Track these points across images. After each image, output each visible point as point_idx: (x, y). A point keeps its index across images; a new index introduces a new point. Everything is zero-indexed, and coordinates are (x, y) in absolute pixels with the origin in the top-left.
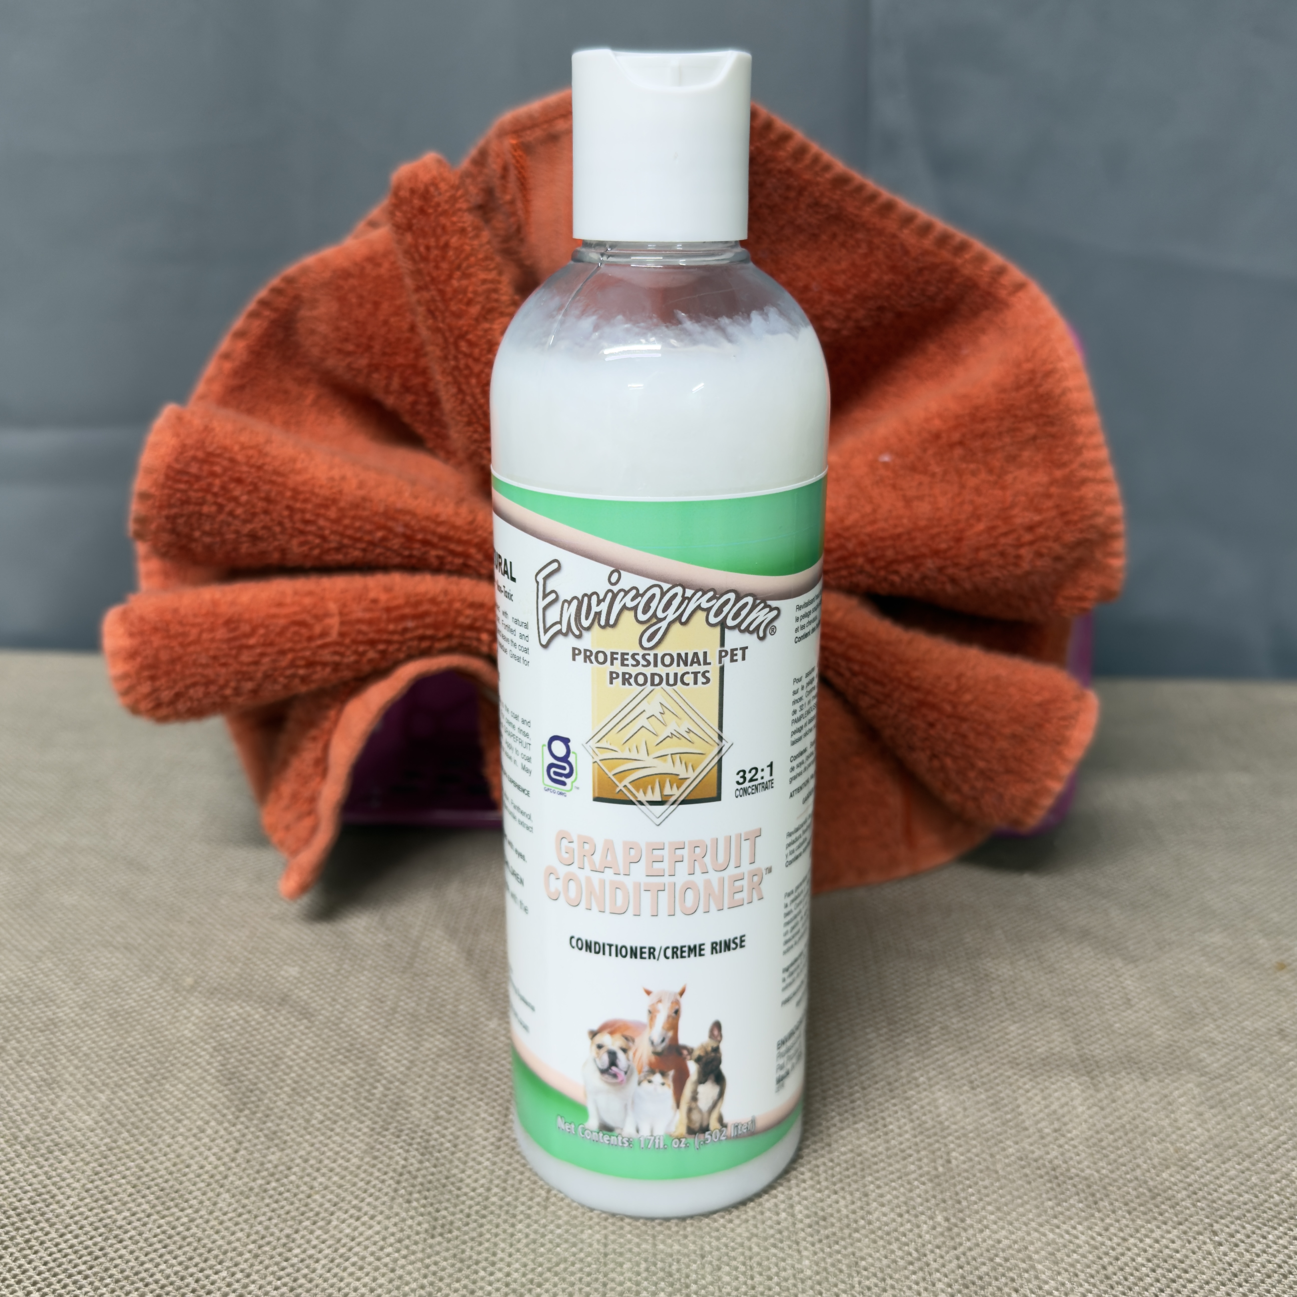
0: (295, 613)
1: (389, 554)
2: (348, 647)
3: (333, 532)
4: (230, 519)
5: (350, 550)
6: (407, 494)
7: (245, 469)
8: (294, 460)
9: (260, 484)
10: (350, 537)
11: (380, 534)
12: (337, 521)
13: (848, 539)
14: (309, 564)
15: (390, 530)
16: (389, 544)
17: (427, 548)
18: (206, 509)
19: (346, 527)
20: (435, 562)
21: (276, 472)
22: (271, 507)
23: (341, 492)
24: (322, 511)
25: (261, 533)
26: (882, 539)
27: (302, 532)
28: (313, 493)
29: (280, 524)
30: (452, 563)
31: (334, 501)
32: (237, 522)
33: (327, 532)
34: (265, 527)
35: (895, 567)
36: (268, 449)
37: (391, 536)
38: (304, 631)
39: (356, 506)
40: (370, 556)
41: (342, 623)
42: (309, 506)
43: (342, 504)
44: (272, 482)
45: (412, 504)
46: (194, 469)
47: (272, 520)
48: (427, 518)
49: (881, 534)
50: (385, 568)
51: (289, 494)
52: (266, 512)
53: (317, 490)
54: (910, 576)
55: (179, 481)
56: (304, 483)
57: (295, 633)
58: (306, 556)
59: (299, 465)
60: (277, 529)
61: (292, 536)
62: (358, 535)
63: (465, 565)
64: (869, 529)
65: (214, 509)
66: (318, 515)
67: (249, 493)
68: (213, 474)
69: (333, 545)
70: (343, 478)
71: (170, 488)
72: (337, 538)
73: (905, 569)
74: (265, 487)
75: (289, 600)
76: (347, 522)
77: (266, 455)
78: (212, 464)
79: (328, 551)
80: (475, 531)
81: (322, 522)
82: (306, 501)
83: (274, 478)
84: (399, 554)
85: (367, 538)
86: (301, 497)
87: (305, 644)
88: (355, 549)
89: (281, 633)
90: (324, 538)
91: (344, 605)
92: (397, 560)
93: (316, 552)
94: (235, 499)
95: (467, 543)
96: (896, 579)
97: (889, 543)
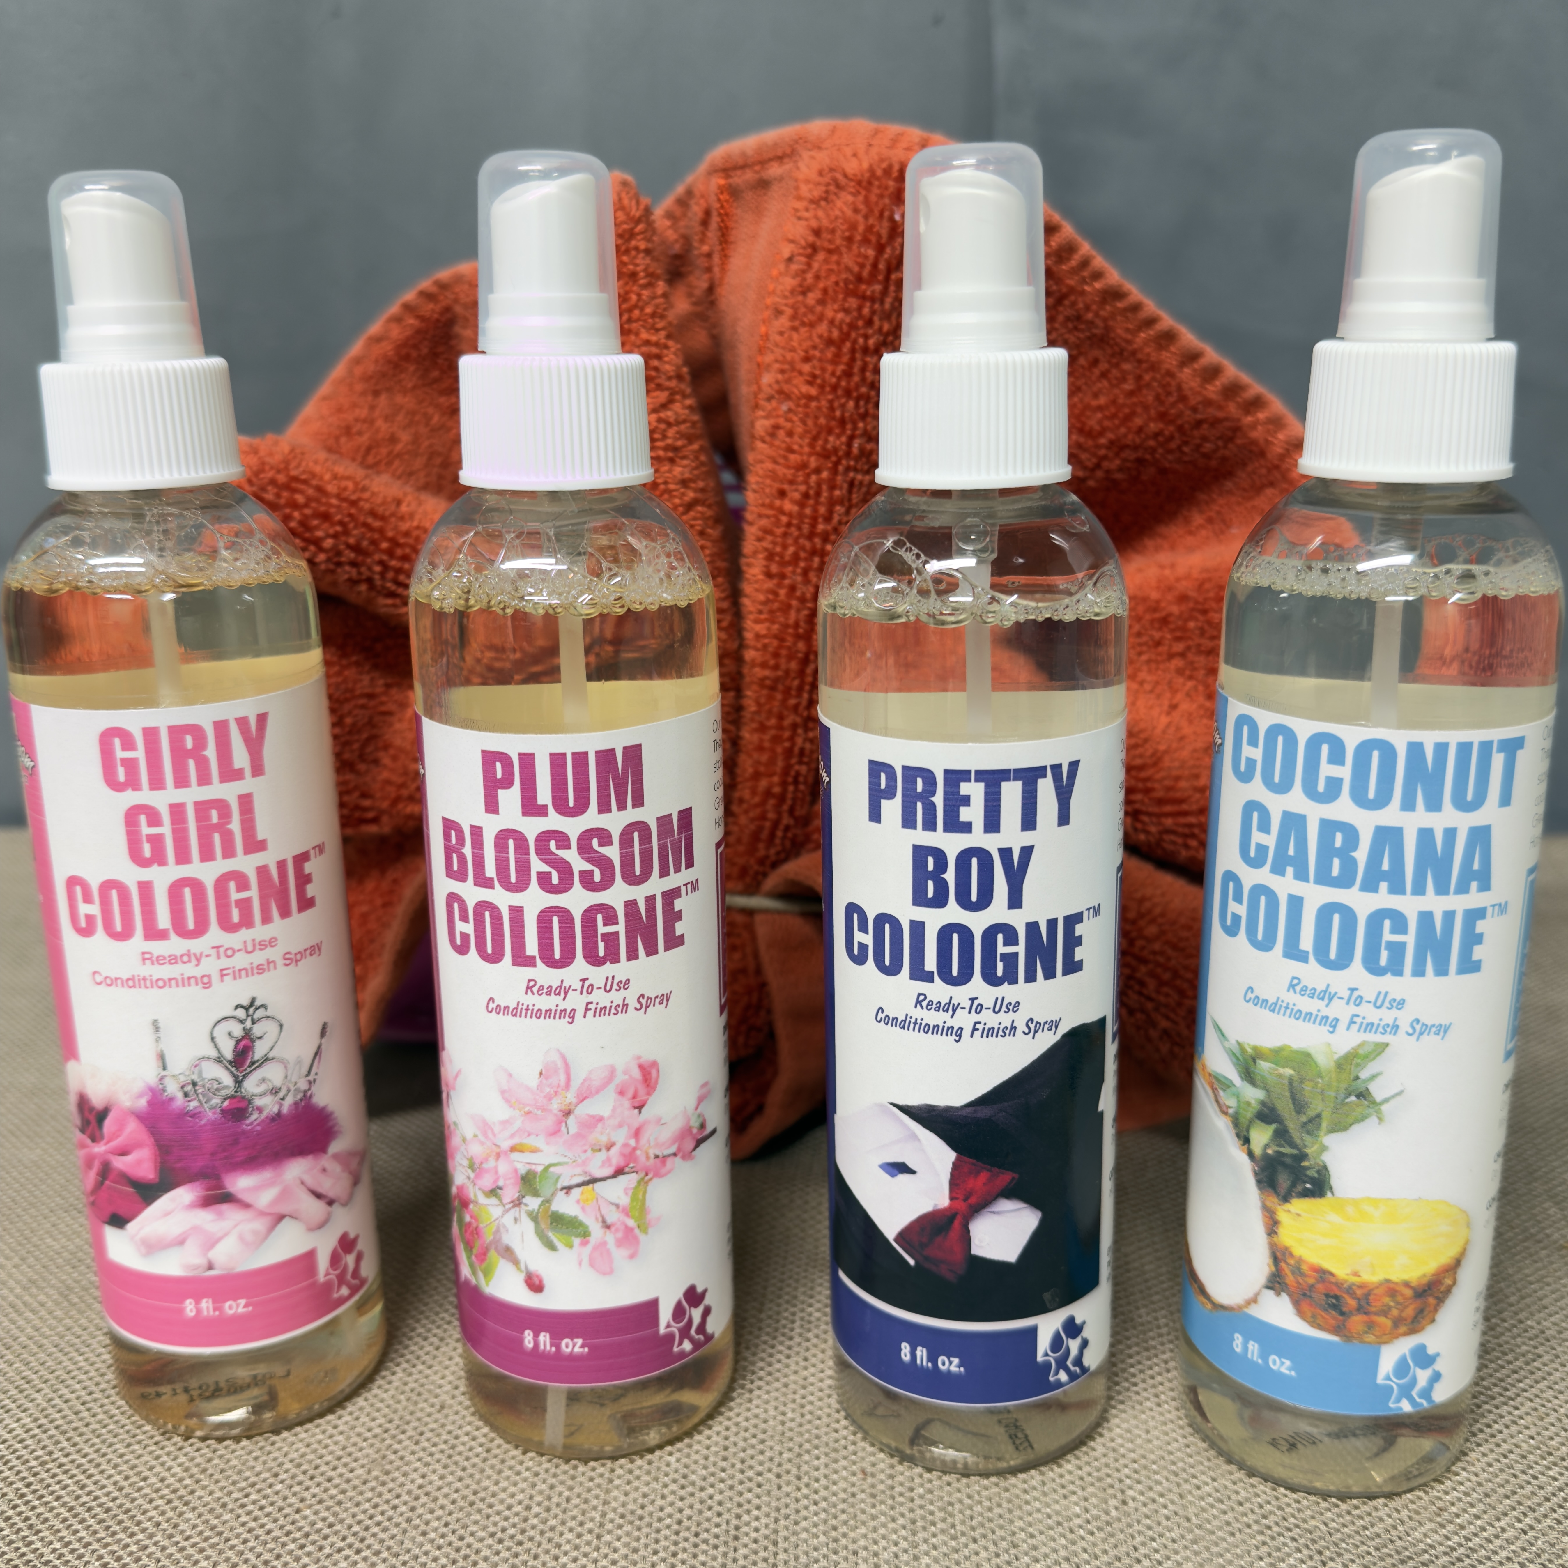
22: (361, 559)
29: (369, 580)
36: (366, 485)
44: (367, 526)
47: (360, 575)
51: (384, 545)
52: (354, 564)
59: (404, 510)
67: (335, 535)
74: (356, 532)
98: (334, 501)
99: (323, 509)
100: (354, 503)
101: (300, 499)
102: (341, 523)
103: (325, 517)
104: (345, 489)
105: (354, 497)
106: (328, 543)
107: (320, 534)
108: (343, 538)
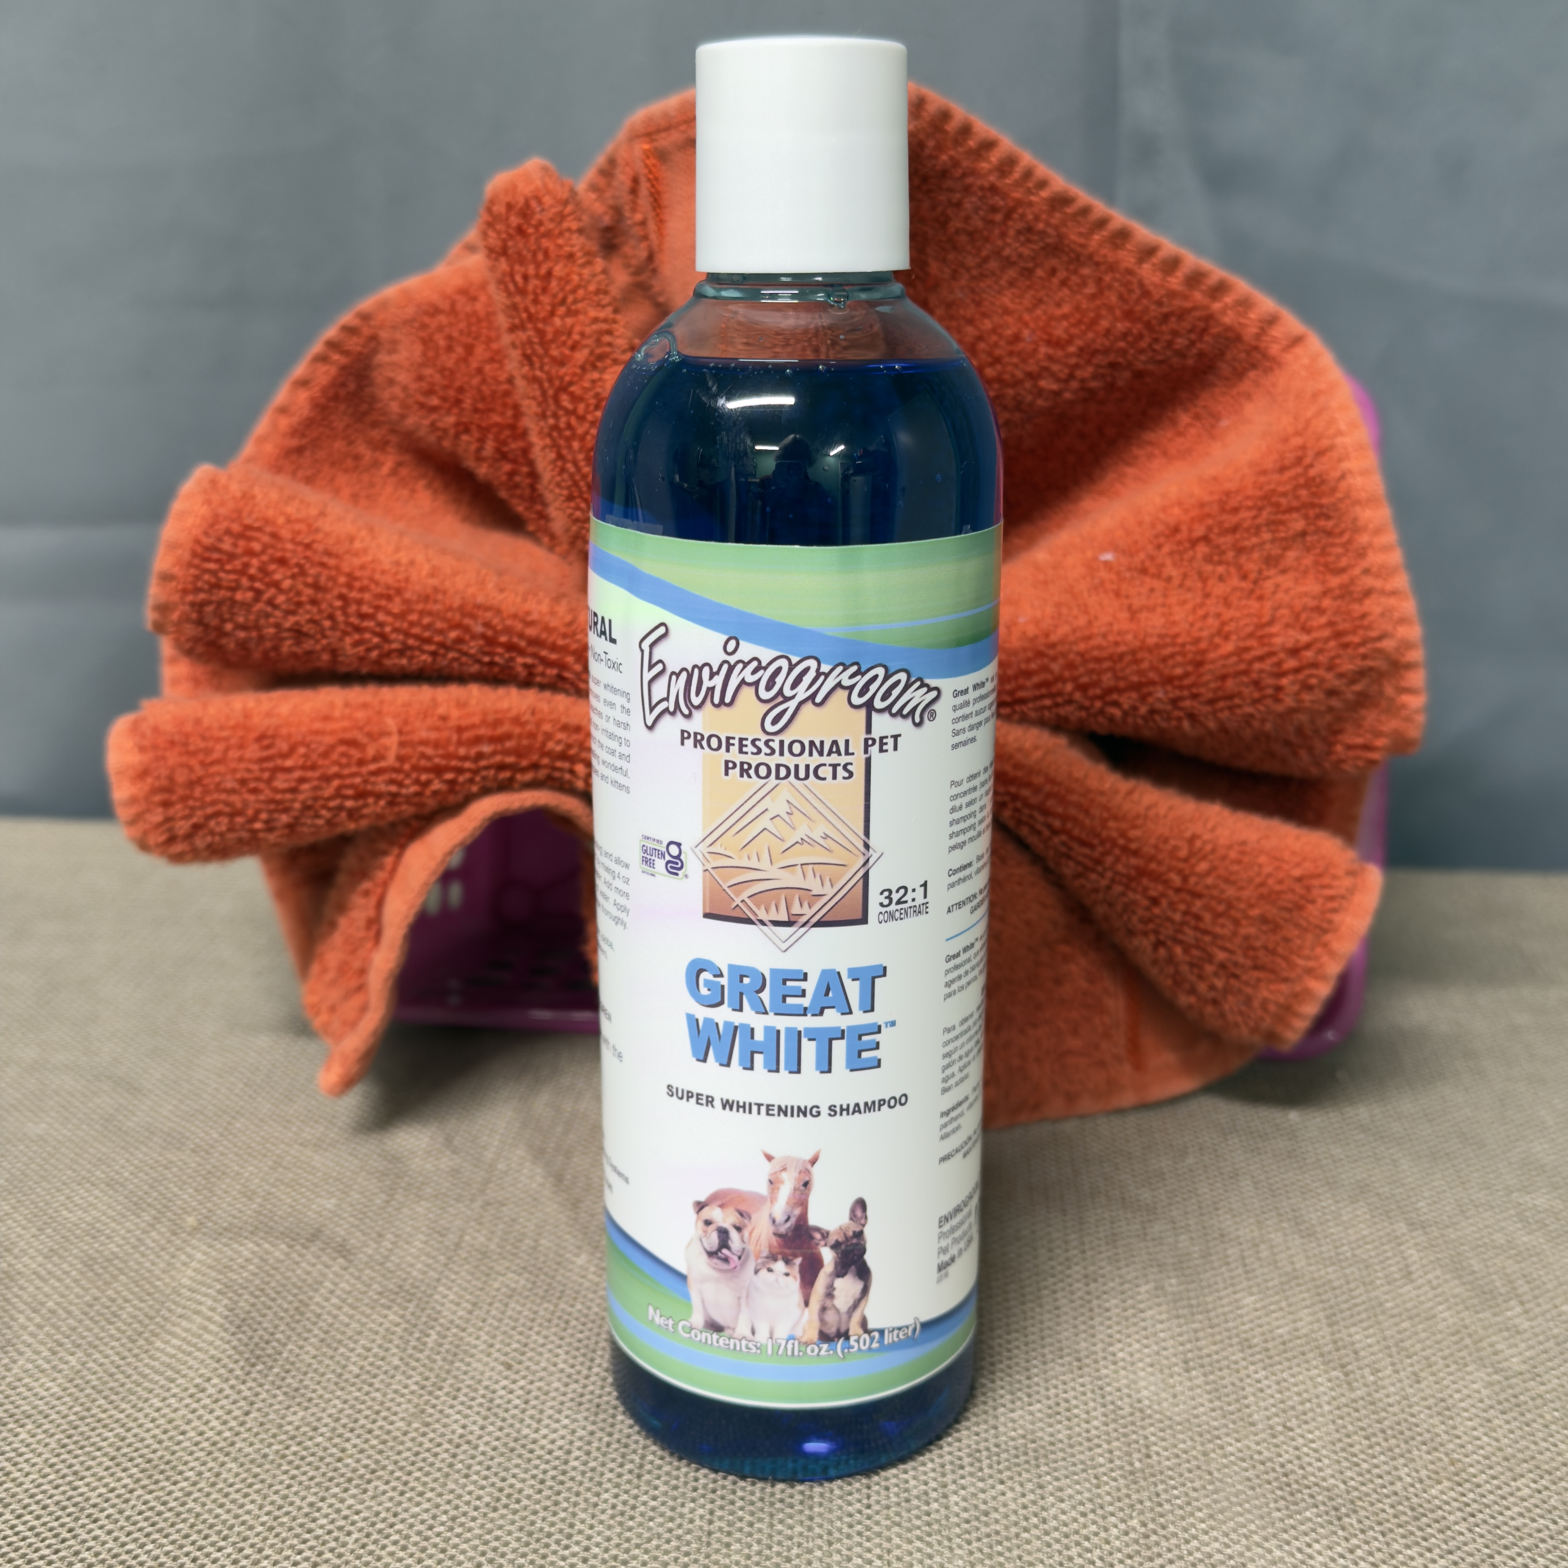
0: (345, 730)
1: (464, 659)
2: (407, 775)
3: (396, 630)
4: (269, 609)
5: (417, 653)
6: (490, 586)
7: (289, 546)
8: (352, 539)
9: (307, 566)
10: (416, 637)
11: (453, 634)
12: (402, 616)
13: (1054, 659)
14: (365, 670)
15: (467, 629)
16: (465, 648)
17: (514, 654)
18: (239, 596)
19: (412, 624)
20: (522, 673)
21: (328, 553)
22: (320, 596)
23: (407, 580)
24: (383, 603)
25: (306, 628)
26: (1098, 660)
27: (358, 629)
28: (372, 579)
29: (331, 617)
30: (543, 674)
31: (399, 591)
32: (278, 613)
33: (388, 629)
34: (312, 621)
35: (1115, 697)
36: (319, 523)
37: (467, 637)
38: (355, 753)
39: (426, 598)
40: (442, 662)
41: (402, 744)
42: (367, 596)
43: (408, 595)
44: (323, 565)
45: (496, 598)
46: (227, 546)
47: (320, 611)
48: (515, 616)
49: (1096, 653)
50: (462, 679)
51: (342, 580)
52: (314, 602)
53: (377, 576)
54: (1135, 708)
55: (208, 560)
56: (362, 567)
57: (343, 754)
58: (362, 659)
59: (357, 545)
60: (327, 623)
61: (345, 633)
62: (427, 634)
63: (560, 677)
64: (1082, 646)
65: (250, 595)
66: (377, 608)
67: (293, 577)
68: (250, 553)
69: (395, 646)
70: (412, 563)
71: (197, 567)
72: (401, 637)
73: (1127, 700)
74: (313, 571)
75: (337, 713)
76: (413, 617)
77: (317, 530)
78: (250, 539)
79: (388, 654)
80: (574, 634)
81: (381, 617)
82: (363, 589)
83: (325, 559)
84: (479, 661)
85: (438, 638)
86: (357, 584)
87: (354, 769)
88: (423, 652)
89: (325, 755)
90: (384, 637)
91: (406, 722)
92: (475, 668)
93: (374, 654)
94: (276, 585)
95: (564, 649)
96: (1116, 712)
97: (1106, 664)
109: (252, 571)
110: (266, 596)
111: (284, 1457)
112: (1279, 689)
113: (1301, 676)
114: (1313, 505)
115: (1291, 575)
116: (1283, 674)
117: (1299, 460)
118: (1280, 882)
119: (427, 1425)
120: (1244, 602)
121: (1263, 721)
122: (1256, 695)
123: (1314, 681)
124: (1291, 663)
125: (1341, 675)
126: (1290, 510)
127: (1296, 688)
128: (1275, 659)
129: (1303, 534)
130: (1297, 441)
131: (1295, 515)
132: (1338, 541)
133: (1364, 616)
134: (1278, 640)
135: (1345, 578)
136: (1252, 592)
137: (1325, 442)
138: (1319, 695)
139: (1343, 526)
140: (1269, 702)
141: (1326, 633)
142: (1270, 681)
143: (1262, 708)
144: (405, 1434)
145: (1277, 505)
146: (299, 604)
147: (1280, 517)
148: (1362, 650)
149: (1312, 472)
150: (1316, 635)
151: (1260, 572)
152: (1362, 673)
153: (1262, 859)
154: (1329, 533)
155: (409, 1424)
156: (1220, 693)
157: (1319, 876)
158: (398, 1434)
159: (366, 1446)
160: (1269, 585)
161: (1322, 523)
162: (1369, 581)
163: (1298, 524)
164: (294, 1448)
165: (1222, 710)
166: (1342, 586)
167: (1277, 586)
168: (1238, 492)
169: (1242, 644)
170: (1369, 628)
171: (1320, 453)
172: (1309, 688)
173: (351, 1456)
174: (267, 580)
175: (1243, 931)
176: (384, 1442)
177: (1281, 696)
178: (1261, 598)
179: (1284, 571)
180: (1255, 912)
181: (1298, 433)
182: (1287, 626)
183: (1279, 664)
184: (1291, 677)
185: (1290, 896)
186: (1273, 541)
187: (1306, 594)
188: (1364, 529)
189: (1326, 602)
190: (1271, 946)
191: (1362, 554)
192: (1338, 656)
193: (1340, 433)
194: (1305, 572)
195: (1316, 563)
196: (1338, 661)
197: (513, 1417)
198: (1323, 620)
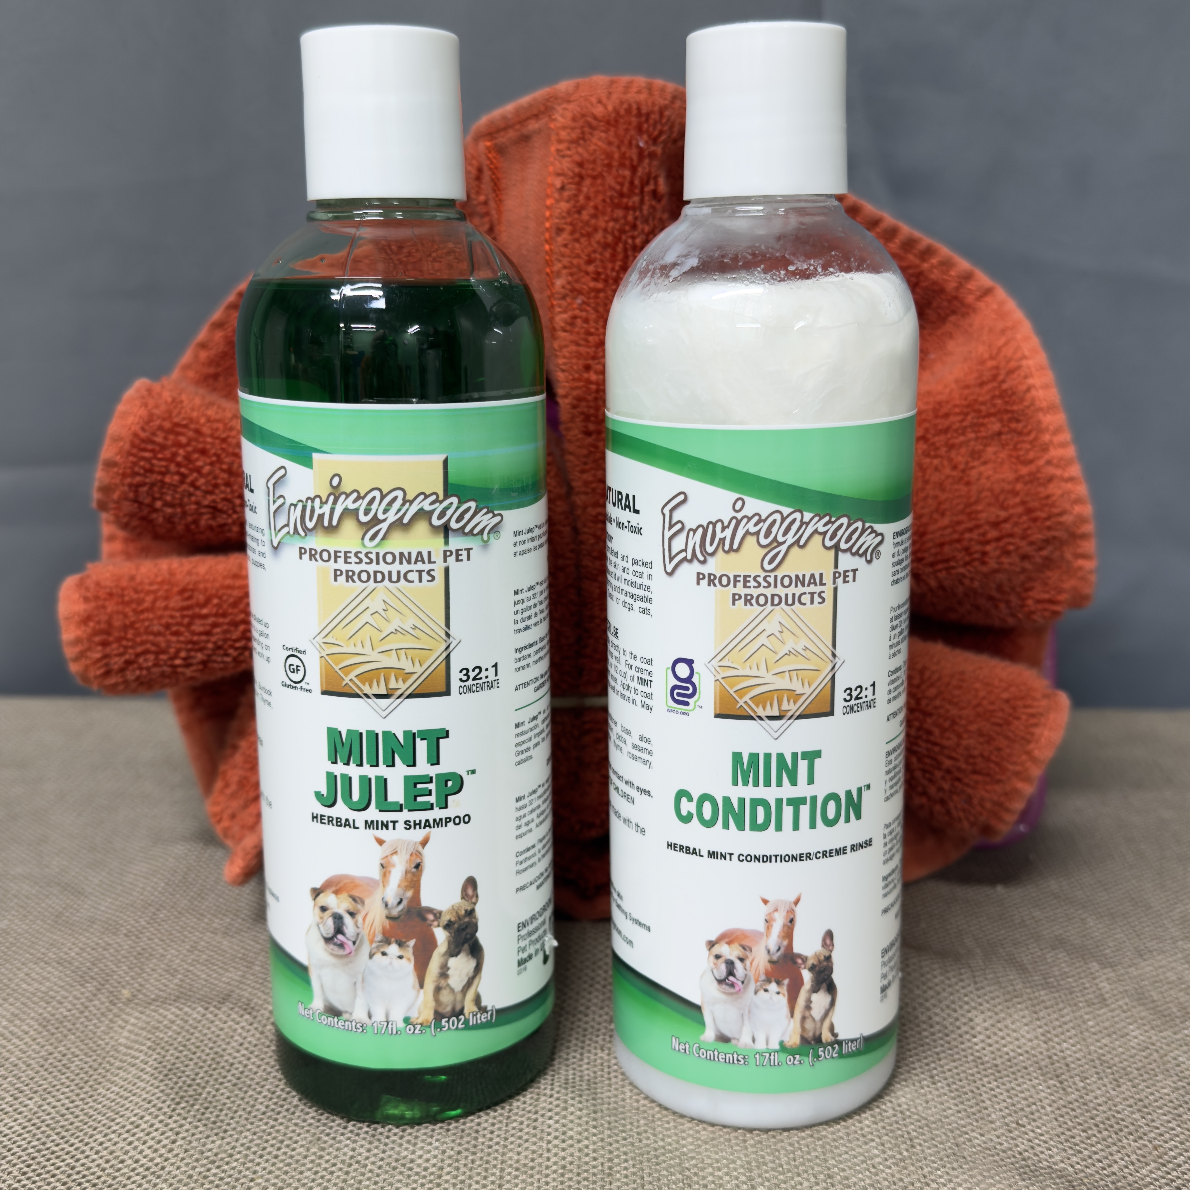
4: (192, 490)
9: (223, 455)
18: (168, 479)
22: (232, 479)
25: (220, 506)
32: (198, 493)
34: (225, 499)
46: (159, 439)
52: (228, 484)
55: (144, 450)
65: (177, 478)
67: (212, 464)
68: (180, 445)
71: (135, 455)
74: (227, 460)
78: (178, 434)
94: (198, 470)
98: (209, 440)
99: (201, 446)
100: (224, 440)
101: (183, 440)
102: (216, 455)
103: (203, 452)
104: (217, 429)
105: (224, 436)
106: (207, 469)
107: (199, 463)
108: (218, 466)
109: (179, 459)
110: (189, 479)
111: (205, 1177)
112: (984, 554)
113: (1002, 544)
114: (1007, 411)
115: (990, 466)
116: (988, 542)
117: (994, 377)
118: (992, 703)
119: (323, 1149)
120: (955, 487)
121: (972, 579)
122: (967, 559)
123: (1011, 548)
124: (993, 534)
125: (1032, 543)
126: (989, 415)
127: (998, 553)
128: (981, 531)
129: (1000, 434)
130: (991, 363)
131: (993, 419)
132: (1026, 438)
133: (1048, 497)
134: (983, 515)
135: (1032, 468)
136: (961, 479)
137: (1013, 364)
138: (1015, 559)
139: (1029, 427)
140: (976, 564)
141: (1020, 510)
142: (978, 548)
143: (972, 569)
144: (305, 1157)
145: (979, 411)
146: (216, 486)
147: (981, 420)
148: (1048, 523)
149: (1005, 386)
150: (1012, 511)
151: (967, 463)
152: (1047, 541)
153: (978, 685)
154: (1020, 433)
155: (308, 1150)
156: (939, 558)
157: (1022, 698)
158: (299, 1157)
159: (273, 1168)
160: (974, 473)
161: (1013, 425)
162: (1051, 470)
163: (995, 426)
164: (214, 1171)
165: (940, 571)
166: (1031, 474)
167: (980, 474)
168: (947, 402)
169: (955, 519)
170: (1053, 505)
171: (1011, 372)
172: (1007, 553)
173: (262, 1177)
174: (191, 466)
175: (964, 742)
176: (289, 1165)
177: (987, 559)
178: (968, 483)
179: (985, 463)
180: (973, 727)
181: (992, 358)
182: (989, 505)
183: (984, 534)
184: (994, 545)
185: (1000, 714)
186: (977, 439)
187: (1003, 480)
188: (1047, 429)
189: (1019, 486)
190: (986, 754)
191: (1045, 448)
192: (1029, 528)
193: (1024, 357)
194: (1002, 463)
195: (1010, 456)
196: (1029, 532)
197: (394, 1142)
198: (1017, 500)
